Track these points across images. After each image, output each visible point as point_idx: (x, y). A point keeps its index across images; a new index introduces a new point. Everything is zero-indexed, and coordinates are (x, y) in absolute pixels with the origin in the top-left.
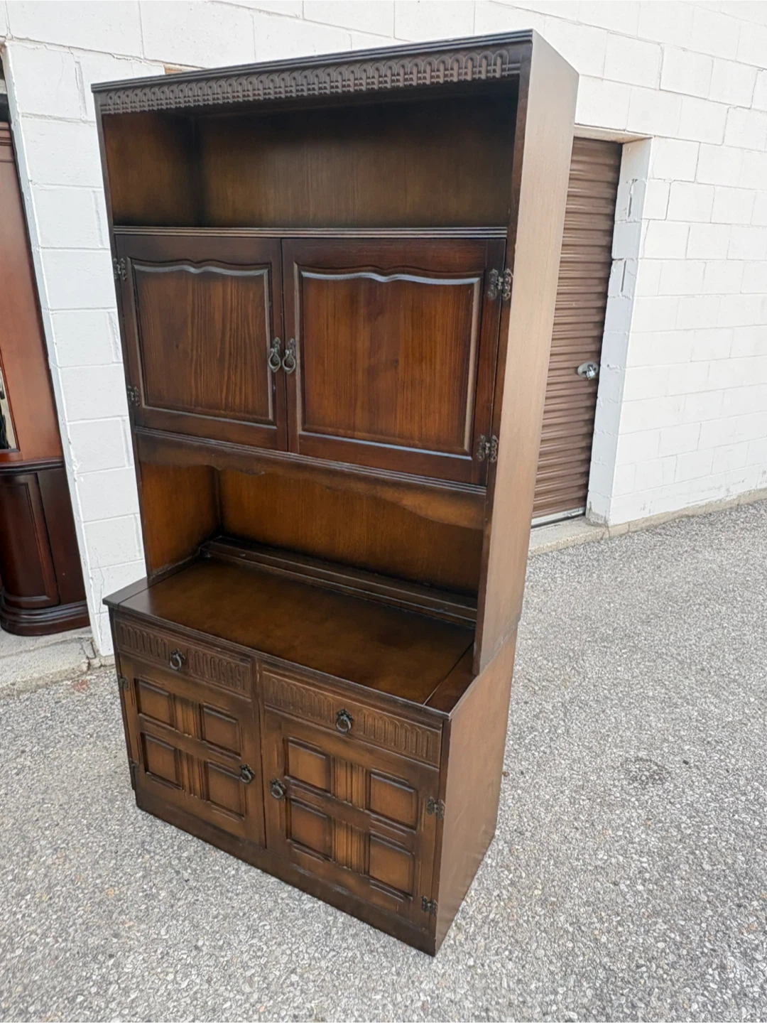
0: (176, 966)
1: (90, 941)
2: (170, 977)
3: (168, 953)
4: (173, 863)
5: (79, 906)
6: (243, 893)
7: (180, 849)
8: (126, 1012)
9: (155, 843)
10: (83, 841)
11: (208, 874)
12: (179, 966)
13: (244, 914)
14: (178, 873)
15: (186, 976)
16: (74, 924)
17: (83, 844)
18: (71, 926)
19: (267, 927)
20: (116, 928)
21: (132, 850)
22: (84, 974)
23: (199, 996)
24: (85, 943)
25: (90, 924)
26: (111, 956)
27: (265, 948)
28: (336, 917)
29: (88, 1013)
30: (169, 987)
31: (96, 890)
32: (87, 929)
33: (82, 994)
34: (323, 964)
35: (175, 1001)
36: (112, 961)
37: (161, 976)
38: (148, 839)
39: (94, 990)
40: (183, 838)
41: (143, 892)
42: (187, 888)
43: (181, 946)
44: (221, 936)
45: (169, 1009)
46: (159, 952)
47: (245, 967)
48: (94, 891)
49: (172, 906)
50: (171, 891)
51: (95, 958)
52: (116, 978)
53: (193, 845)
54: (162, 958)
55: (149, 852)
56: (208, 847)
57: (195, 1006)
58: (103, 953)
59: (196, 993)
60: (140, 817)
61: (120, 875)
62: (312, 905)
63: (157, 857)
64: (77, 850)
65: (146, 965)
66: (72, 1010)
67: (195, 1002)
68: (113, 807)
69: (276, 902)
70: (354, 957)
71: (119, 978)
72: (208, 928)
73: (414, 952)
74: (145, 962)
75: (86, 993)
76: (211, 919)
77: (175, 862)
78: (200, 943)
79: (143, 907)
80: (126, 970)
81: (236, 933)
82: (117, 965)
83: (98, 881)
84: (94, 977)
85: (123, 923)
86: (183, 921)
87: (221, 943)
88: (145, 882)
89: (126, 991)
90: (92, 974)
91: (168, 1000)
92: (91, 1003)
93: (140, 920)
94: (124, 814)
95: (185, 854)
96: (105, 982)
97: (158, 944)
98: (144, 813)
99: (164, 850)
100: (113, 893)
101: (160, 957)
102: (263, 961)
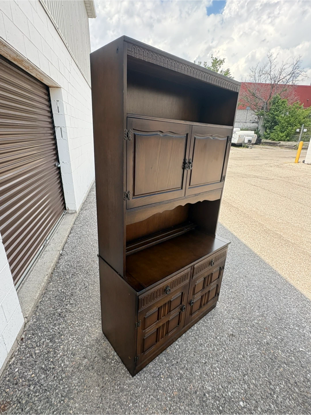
0: (211, 371)
1: (197, 403)
2: (215, 373)
3: (206, 373)
4: (168, 366)
5: (180, 408)
6: (187, 345)
7: (161, 363)
8: (226, 390)
9: (156, 372)
10: (143, 406)
11: (176, 354)
12: (211, 370)
13: (195, 346)
14: (173, 365)
15: (215, 368)
16: (188, 411)
17: (144, 406)
18: (189, 412)
19: (201, 341)
20: (193, 392)
21: (156, 382)
22: (211, 406)
23: (222, 365)
24: (198, 405)
25: (189, 403)
26: (205, 395)
27: (208, 343)
28: (201, 323)
29: (226, 405)
30: (219, 374)
31: (173, 400)
32: (191, 405)
33: (219, 407)
34: (215, 330)
35: (223, 373)
36: (207, 395)
37: (214, 376)
38: (152, 375)
39: (218, 402)
40: (157, 361)
41: (178, 380)
42: (180, 363)
43: (204, 368)
44: (202, 355)
45: (226, 375)
46: (205, 376)
47: (214, 350)
48: (173, 401)
49: (187, 369)
50: (181, 369)
51: (204, 401)
52: (214, 393)
53: (162, 357)
54: (208, 375)
55: (160, 375)
56: (164, 352)
57: (226, 367)
58: (203, 398)
59: (221, 366)
60: (139, 377)
61: (168, 388)
62: (195, 328)
63: (163, 372)
64: (148, 409)
65: (210, 382)
66: (225, 411)
67: (224, 367)
68: (127, 389)
69: (192, 336)
70: (213, 322)
71: (214, 392)
72: (198, 358)
73: (213, 310)
74: (208, 381)
75: (219, 405)
76: (195, 357)
77: (168, 365)
78: (204, 362)
79: (185, 380)
80: (211, 389)
81: (202, 350)
82: (208, 392)
83: (169, 399)
84: (213, 402)
85: (191, 389)
86: (194, 366)
87: (204, 355)
88: (174, 378)
89: (219, 390)
90: (211, 403)
91: (223, 375)
92: (222, 404)
93: (191, 382)
94: (134, 384)
95: (165, 361)
96: (215, 398)
97: (202, 376)
98: (137, 375)
99: (161, 369)
100: (176, 392)
101: (207, 376)
102: (212, 345)
